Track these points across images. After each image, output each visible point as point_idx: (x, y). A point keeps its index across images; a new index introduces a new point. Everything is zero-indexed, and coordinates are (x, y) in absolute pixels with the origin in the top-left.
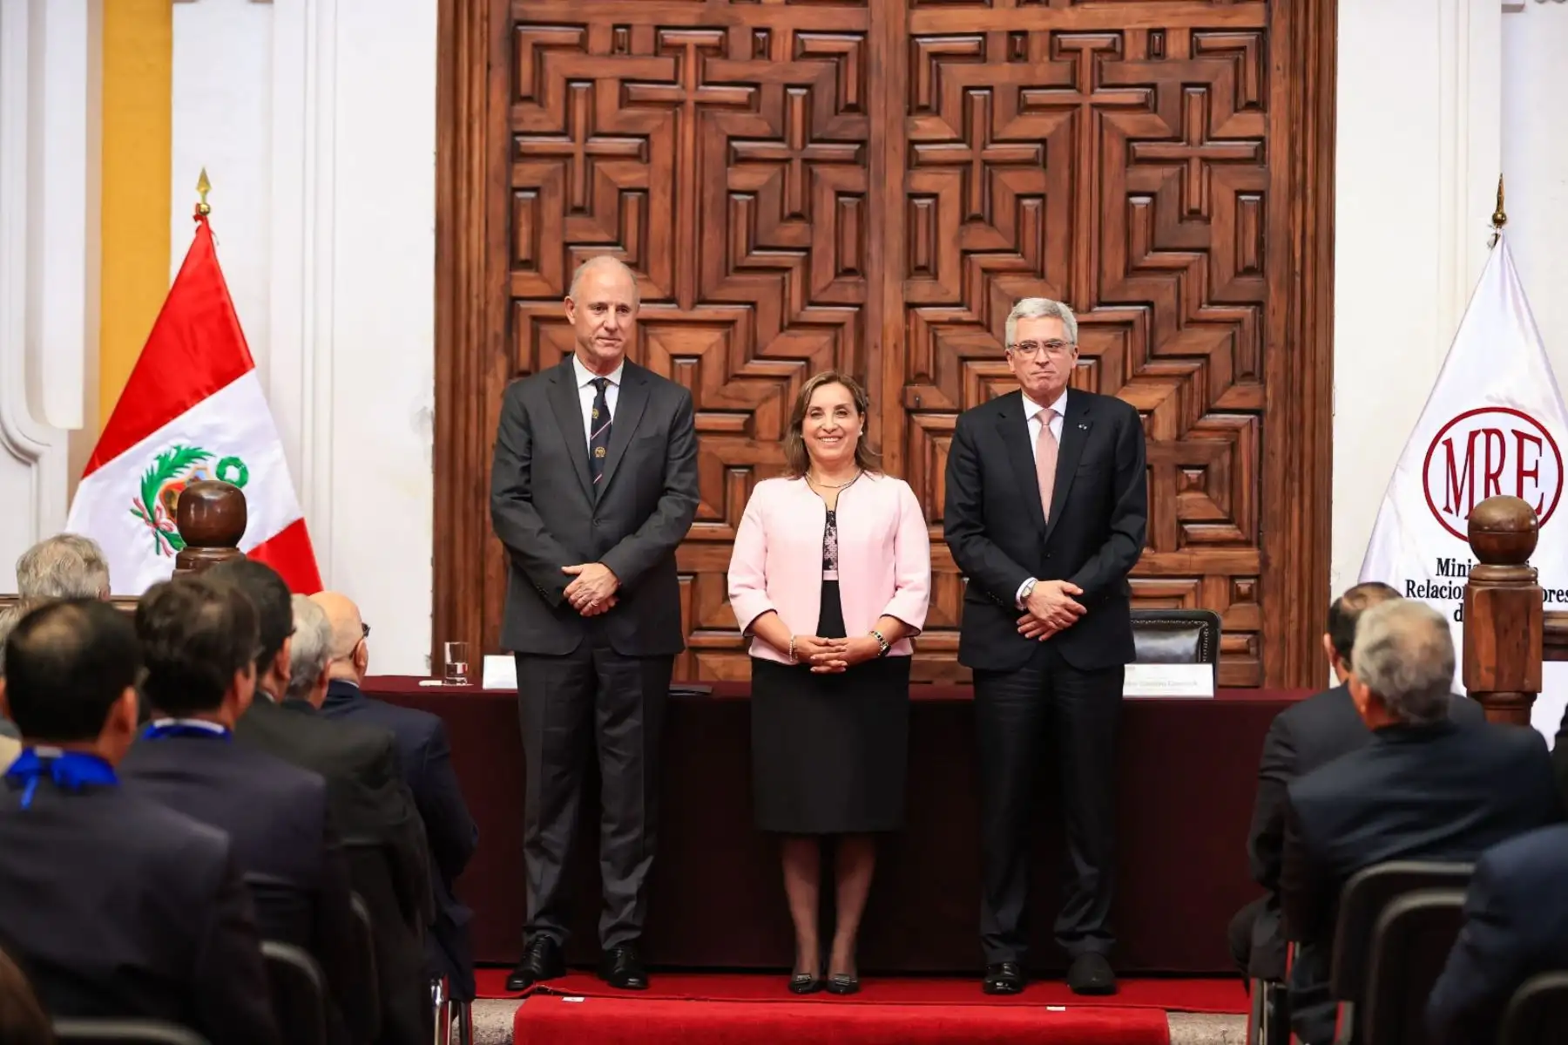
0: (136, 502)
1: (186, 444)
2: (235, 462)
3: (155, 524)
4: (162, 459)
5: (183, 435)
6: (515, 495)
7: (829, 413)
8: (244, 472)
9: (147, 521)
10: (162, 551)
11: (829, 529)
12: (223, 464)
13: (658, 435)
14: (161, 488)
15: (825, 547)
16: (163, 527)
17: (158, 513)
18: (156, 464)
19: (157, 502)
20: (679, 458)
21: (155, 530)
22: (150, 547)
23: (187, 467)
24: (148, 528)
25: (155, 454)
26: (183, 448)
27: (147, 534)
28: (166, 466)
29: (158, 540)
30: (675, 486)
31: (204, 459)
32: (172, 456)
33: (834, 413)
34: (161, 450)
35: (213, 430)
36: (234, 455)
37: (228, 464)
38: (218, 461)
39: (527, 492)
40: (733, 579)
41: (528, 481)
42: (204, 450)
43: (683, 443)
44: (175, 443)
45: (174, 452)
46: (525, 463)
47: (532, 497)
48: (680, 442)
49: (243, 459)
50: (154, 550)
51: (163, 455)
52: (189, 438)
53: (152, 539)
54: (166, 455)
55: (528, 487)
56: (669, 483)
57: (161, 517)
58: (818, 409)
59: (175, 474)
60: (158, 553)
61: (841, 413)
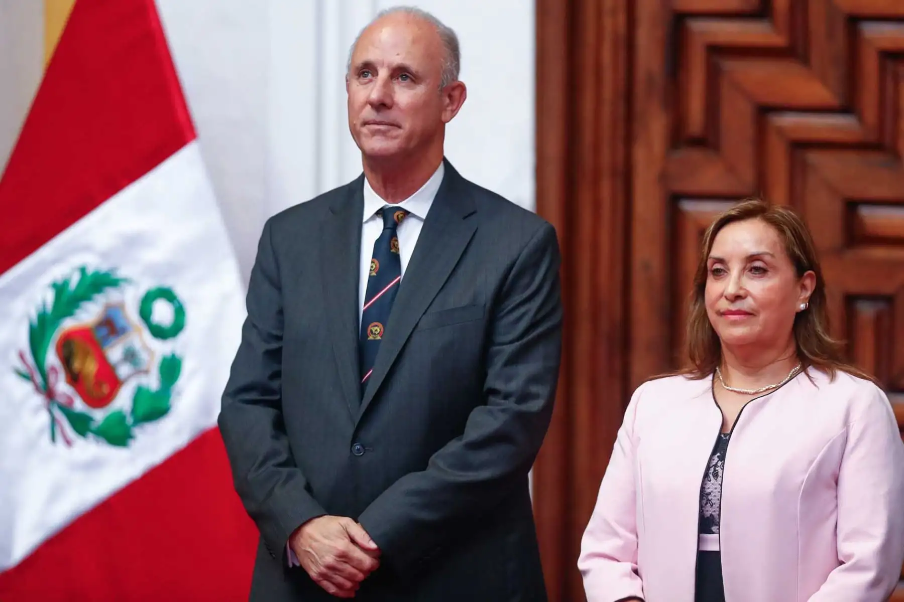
0: (22, 356)
2: (167, 294)
3: (49, 393)
4: (59, 288)
5: (87, 248)
6: (253, 396)
7: (735, 269)
8: (180, 312)
10: (59, 438)
11: (716, 465)
12: (150, 298)
13: (473, 304)
14: (56, 336)
15: (704, 495)
16: (62, 400)
17: (53, 376)
18: (51, 296)
19: (52, 358)
20: (511, 342)
21: (49, 404)
22: (41, 432)
23: (95, 301)
24: (38, 400)
25: (49, 280)
26: (89, 270)
27: (36, 411)
28: (65, 298)
29: (54, 421)
30: (499, 385)
31: (119, 290)
32: (74, 284)
33: (744, 269)
36: (167, 284)
37: (157, 298)
38: (143, 291)
39: (272, 392)
40: (589, 543)
41: (276, 375)
42: (121, 274)
43: (524, 315)
44: (76, 261)
45: (77, 276)
46: (274, 345)
47: (280, 400)
48: (516, 314)
50: (46, 437)
51: (60, 281)
52: (98, 254)
53: (44, 418)
54: (64, 281)
55: (275, 384)
56: (493, 381)
57: (57, 382)
58: (720, 261)
59: (76, 312)
60: (53, 439)
61: (757, 269)
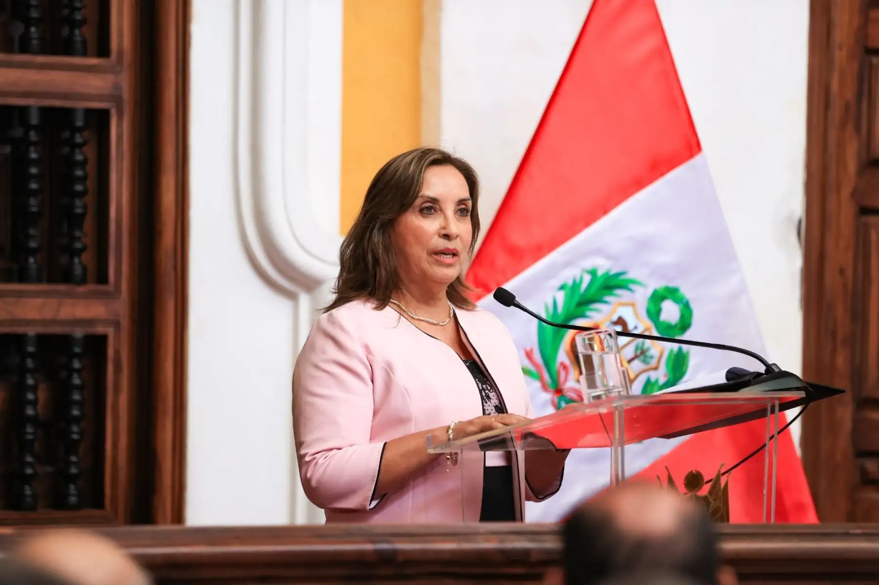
0: (529, 355)
1: (603, 266)
2: (671, 293)
3: (558, 391)
4: (569, 289)
5: (599, 252)
8: (686, 311)
9: (545, 387)
12: (658, 298)
16: (570, 396)
17: (563, 374)
18: (561, 297)
19: (560, 356)
21: (556, 399)
23: (606, 302)
24: (545, 396)
25: (556, 282)
26: (600, 273)
28: (576, 299)
31: (630, 290)
32: (584, 286)
34: (568, 275)
35: (643, 245)
36: (672, 284)
37: (663, 298)
38: (650, 292)
42: (631, 275)
44: (589, 264)
45: (587, 278)
49: (687, 292)
51: (570, 283)
52: (609, 257)
54: (574, 281)
57: (566, 380)
58: (434, 201)
59: (588, 313)
